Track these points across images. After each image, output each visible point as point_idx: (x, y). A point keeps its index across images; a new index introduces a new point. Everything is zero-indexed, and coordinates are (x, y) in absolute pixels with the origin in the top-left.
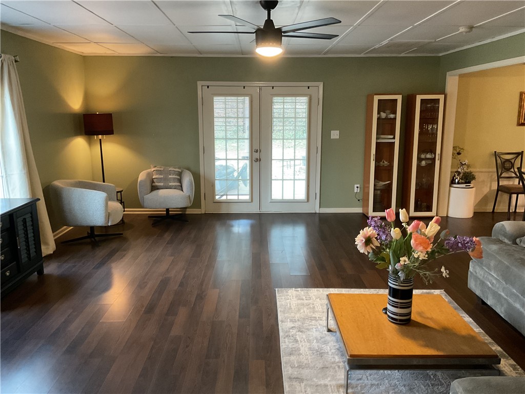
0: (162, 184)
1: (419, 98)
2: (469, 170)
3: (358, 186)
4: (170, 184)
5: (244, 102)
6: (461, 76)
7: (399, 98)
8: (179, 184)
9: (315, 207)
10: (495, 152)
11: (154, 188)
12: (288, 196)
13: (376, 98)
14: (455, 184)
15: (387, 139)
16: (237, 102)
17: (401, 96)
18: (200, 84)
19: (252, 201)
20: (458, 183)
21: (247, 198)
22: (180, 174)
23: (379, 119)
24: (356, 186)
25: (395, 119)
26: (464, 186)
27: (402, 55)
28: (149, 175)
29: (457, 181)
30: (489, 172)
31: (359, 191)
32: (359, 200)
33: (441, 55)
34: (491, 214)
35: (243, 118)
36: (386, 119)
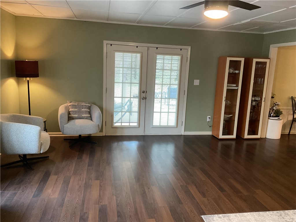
0: (77, 116)
1: (255, 60)
2: (279, 108)
3: (210, 117)
4: (83, 115)
5: (136, 57)
6: (279, 48)
7: (243, 60)
8: (89, 115)
9: (182, 132)
10: (292, 97)
11: (70, 119)
12: (164, 123)
13: (229, 59)
14: (271, 117)
15: (233, 87)
16: (132, 57)
17: (244, 58)
18: (105, 42)
19: (139, 127)
20: (273, 117)
21: (136, 124)
22: (89, 108)
23: (229, 73)
24: (208, 117)
25: (239, 73)
26: (277, 118)
27: (242, 32)
28: (67, 108)
29: (272, 115)
30: (288, 109)
31: (210, 120)
32: (210, 127)
33: (264, 33)
34: (287, 136)
35: (135, 68)
36: (233, 73)
